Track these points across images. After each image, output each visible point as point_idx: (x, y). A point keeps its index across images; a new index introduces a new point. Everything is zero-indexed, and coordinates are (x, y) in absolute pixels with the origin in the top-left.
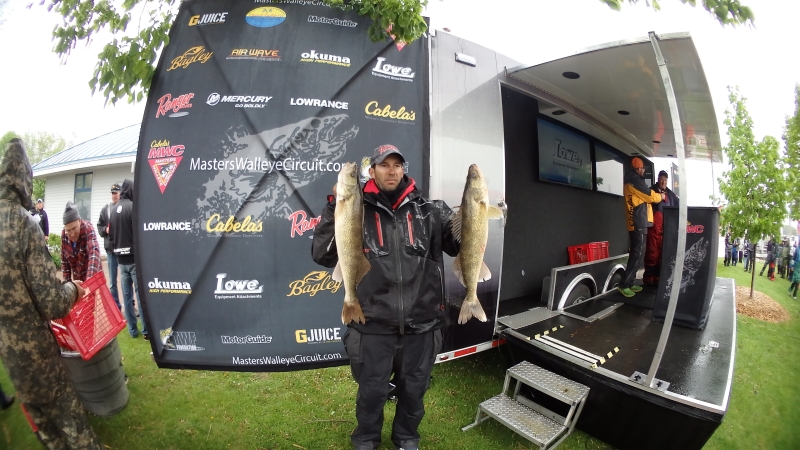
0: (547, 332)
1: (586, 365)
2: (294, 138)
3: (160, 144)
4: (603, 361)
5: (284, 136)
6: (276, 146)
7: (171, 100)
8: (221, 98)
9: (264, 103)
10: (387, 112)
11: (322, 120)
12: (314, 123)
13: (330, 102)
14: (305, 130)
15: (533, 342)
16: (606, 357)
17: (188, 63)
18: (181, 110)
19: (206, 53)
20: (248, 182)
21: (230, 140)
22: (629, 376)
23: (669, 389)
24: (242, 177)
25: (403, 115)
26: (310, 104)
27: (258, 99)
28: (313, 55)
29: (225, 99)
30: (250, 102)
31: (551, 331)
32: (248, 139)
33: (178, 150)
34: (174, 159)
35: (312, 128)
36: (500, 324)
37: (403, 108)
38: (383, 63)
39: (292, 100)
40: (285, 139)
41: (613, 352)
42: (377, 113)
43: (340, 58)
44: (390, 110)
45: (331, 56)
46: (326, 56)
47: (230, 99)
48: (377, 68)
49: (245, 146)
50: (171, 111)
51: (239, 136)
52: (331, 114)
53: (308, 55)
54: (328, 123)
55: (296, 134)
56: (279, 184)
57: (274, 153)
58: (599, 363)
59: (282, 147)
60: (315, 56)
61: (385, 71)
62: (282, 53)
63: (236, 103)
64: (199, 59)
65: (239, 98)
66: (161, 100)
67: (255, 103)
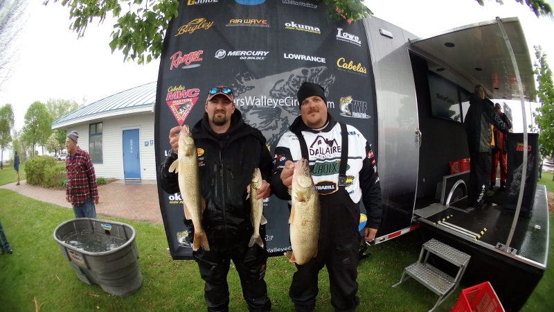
0: (444, 219)
1: (470, 239)
2: (291, 83)
3: (175, 89)
4: (479, 237)
5: (283, 80)
6: (278, 87)
7: (182, 56)
8: (227, 53)
9: (263, 56)
10: (350, 66)
11: (309, 69)
12: (305, 72)
13: (312, 57)
14: (297, 77)
15: (438, 226)
16: (481, 234)
17: (193, 30)
18: (192, 63)
19: (208, 22)
20: (257, 115)
21: (239, 83)
22: (495, 245)
23: (517, 253)
24: (251, 111)
25: (360, 69)
26: (299, 58)
27: (258, 53)
28: (293, 25)
29: (230, 53)
30: (252, 56)
31: (446, 218)
32: (253, 82)
33: (193, 93)
34: (191, 100)
35: (302, 75)
36: (415, 215)
37: (360, 64)
38: (342, 32)
39: (285, 55)
40: (284, 83)
41: (484, 231)
42: (345, 66)
43: (312, 28)
44: (353, 65)
45: (306, 27)
46: (303, 26)
47: (236, 53)
48: (339, 35)
49: (252, 87)
50: (184, 64)
51: (246, 80)
52: (315, 66)
53: (290, 25)
54: (314, 72)
55: (292, 79)
56: (282, 116)
57: (277, 93)
58: (477, 238)
59: (283, 89)
60: (295, 25)
61: (345, 37)
62: (270, 22)
63: (240, 56)
64: (203, 26)
65: (242, 53)
66: (173, 57)
67: (256, 56)
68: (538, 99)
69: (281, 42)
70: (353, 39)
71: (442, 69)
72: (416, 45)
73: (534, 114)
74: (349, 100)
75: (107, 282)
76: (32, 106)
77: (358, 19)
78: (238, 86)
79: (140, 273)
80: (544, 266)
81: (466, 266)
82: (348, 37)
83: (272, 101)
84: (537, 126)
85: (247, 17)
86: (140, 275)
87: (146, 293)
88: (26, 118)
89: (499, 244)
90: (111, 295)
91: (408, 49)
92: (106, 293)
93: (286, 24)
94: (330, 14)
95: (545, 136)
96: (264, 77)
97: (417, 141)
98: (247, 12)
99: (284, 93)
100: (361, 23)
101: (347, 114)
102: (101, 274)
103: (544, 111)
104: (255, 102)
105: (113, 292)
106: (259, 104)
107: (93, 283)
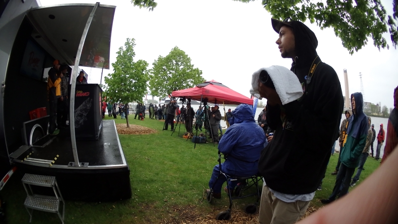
1: (48, 166)
16: (54, 160)
22: (67, 165)
41: (57, 157)
58: (52, 163)
80: (125, 164)
89: (70, 163)
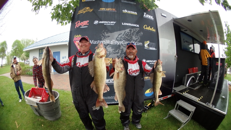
0: (185, 92)
1: (196, 101)
2: (125, 35)
5: (121, 34)
6: (119, 37)
8: (99, 22)
9: (114, 24)
10: (149, 28)
11: (132, 30)
12: (130, 31)
13: (134, 25)
14: (127, 32)
15: (183, 95)
16: (200, 99)
17: (85, 12)
18: (84, 26)
19: (91, 9)
20: (111, 48)
21: (104, 34)
23: (215, 107)
24: (109, 46)
25: (153, 30)
26: (128, 25)
29: (100, 22)
30: (109, 23)
31: (186, 92)
32: (109, 34)
36: (174, 90)
37: (153, 28)
38: (146, 14)
42: (147, 28)
43: (134, 12)
44: (150, 28)
45: (131, 12)
47: (102, 22)
48: (145, 16)
49: (109, 36)
51: (106, 33)
52: (135, 28)
53: (125, 11)
54: (134, 31)
55: (125, 33)
56: (121, 48)
57: (119, 39)
59: (121, 37)
60: (127, 11)
61: (147, 16)
62: (116, 10)
63: (104, 23)
64: (89, 11)
65: (105, 22)
66: (76, 23)
67: (111, 24)
68: (226, 44)
69: (121, 18)
70: (151, 17)
71: (186, 30)
72: (176, 20)
73: (224, 50)
74: (148, 42)
75: (47, 115)
76: (15, 41)
77: (153, 9)
78: (103, 36)
79: (60, 111)
81: (194, 112)
82: (148, 16)
83: (117, 42)
84: (225, 55)
85: (107, 8)
86: (60, 112)
87: (63, 120)
88: (12, 46)
89: (207, 103)
90: (48, 120)
91: (172, 22)
92: (46, 119)
93: (123, 11)
94: (141, 7)
95: (228, 59)
96: (114, 32)
97: (175, 59)
98: (107, 5)
99: (122, 39)
100: (154, 11)
101: (147, 48)
102: (44, 112)
103: (228, 49)
104: (110, 42)
105: (49, 119)
106: (112, 43)
107: (41, 115)
